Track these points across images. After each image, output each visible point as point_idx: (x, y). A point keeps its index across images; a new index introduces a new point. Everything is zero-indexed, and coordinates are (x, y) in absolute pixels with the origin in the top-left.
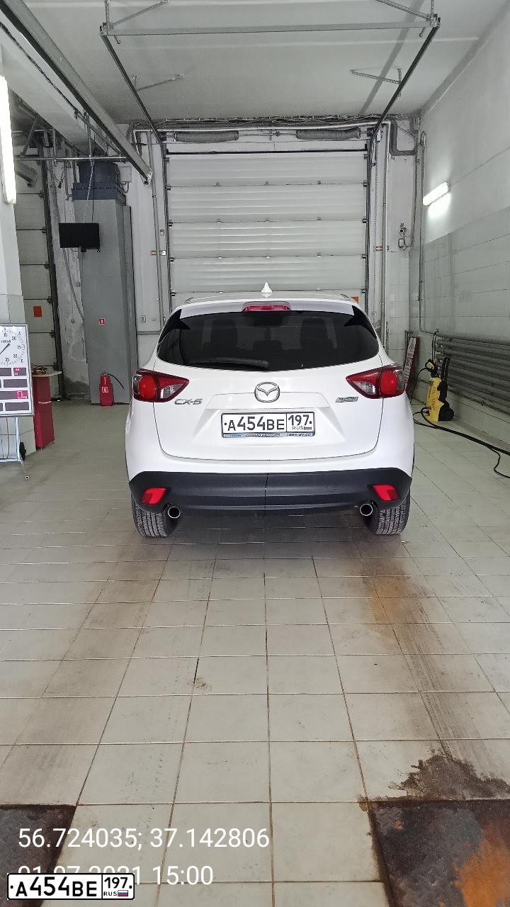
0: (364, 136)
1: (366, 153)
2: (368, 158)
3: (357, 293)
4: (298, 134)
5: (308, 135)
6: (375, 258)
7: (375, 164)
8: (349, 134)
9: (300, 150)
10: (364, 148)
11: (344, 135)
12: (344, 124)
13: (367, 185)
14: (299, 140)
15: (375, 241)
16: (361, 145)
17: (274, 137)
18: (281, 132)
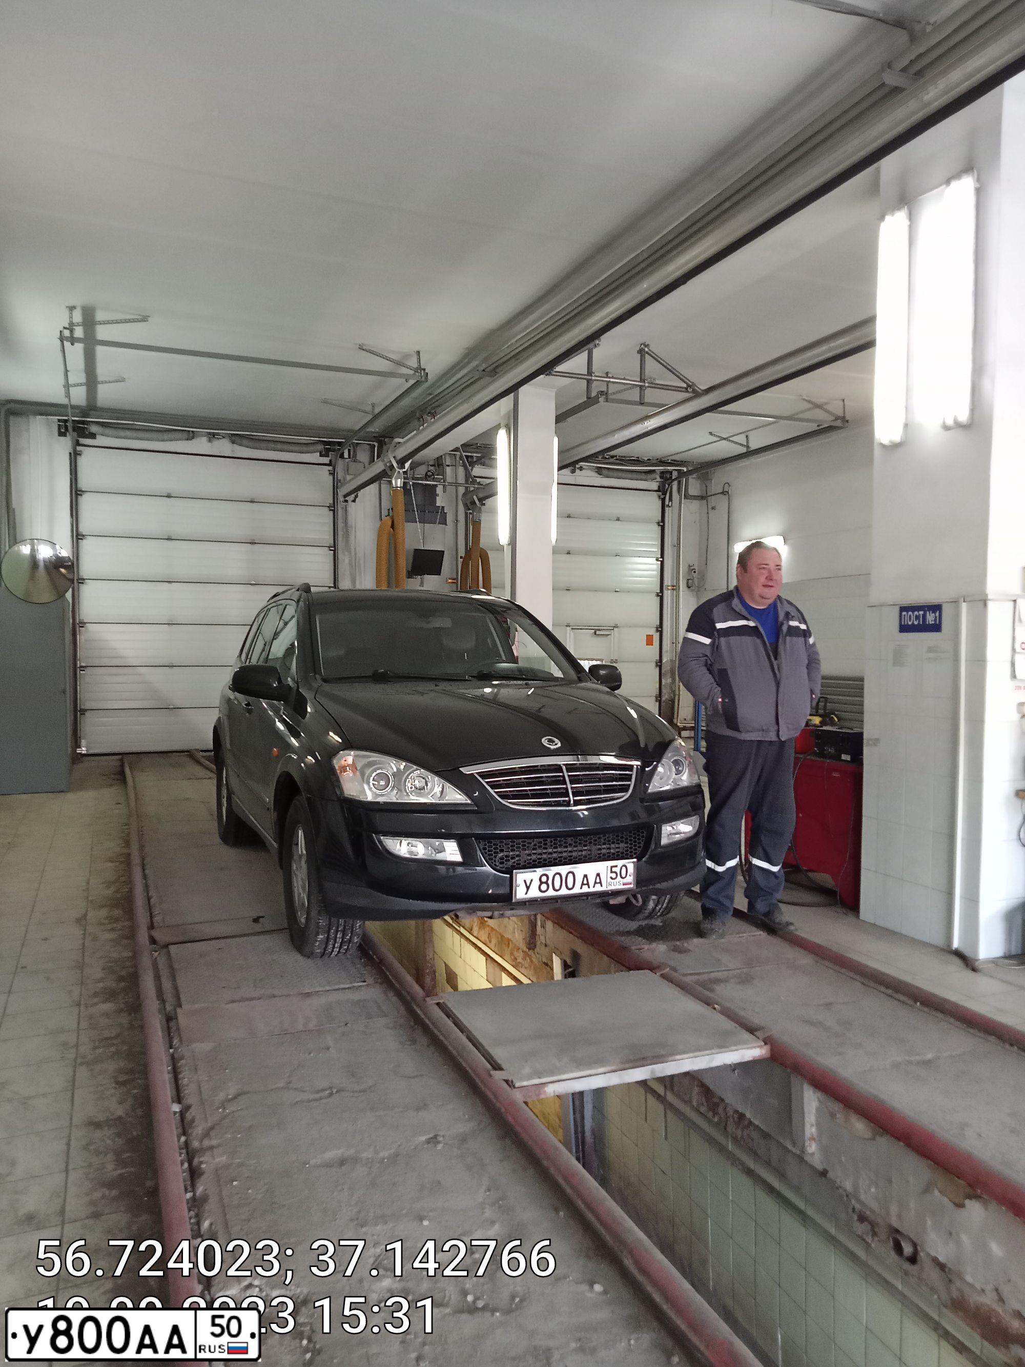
0: (659, 479)
1: (660, 493)
2: (663, 500)
3: (652, 632)
4: (599, 471)
5: (611, 473)
6: (667, 594)
7: (668, 506)
8: (649, 476)
9: (599, 485)
10: (656, 488)
11: (643, 476)
12: (643, 466)
13: (662, 524)
14: (599, 476)
15: (668, 581)
16: (654, 485)
17: (578, 471)
18: (584, 467)
